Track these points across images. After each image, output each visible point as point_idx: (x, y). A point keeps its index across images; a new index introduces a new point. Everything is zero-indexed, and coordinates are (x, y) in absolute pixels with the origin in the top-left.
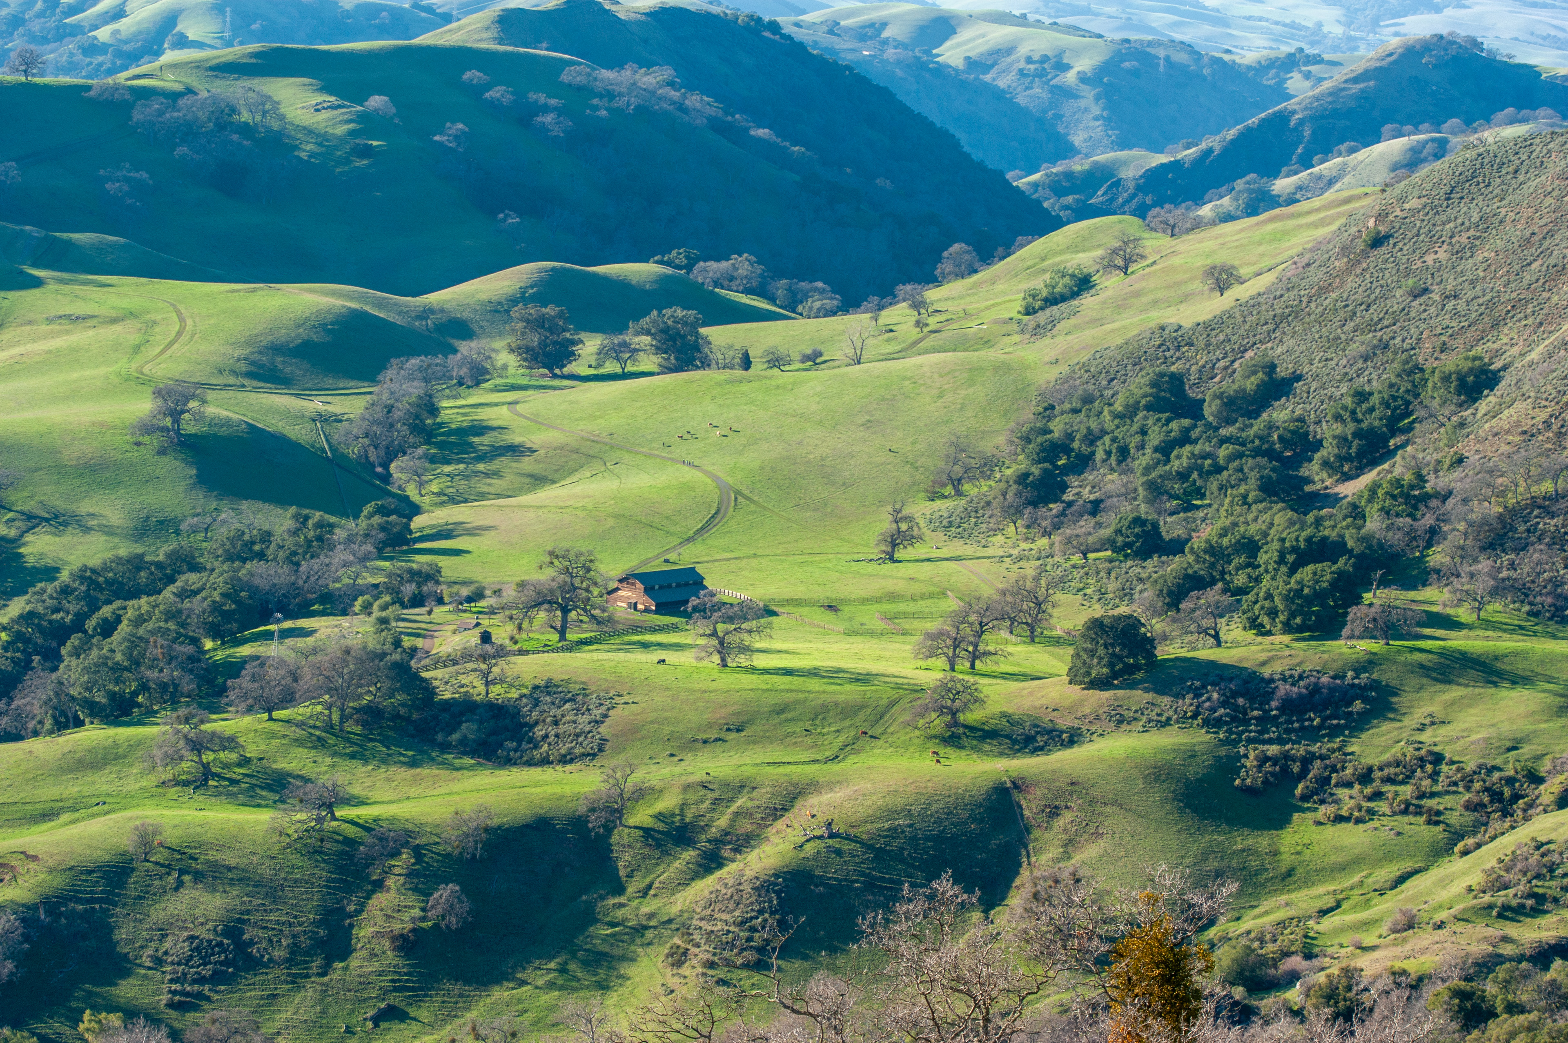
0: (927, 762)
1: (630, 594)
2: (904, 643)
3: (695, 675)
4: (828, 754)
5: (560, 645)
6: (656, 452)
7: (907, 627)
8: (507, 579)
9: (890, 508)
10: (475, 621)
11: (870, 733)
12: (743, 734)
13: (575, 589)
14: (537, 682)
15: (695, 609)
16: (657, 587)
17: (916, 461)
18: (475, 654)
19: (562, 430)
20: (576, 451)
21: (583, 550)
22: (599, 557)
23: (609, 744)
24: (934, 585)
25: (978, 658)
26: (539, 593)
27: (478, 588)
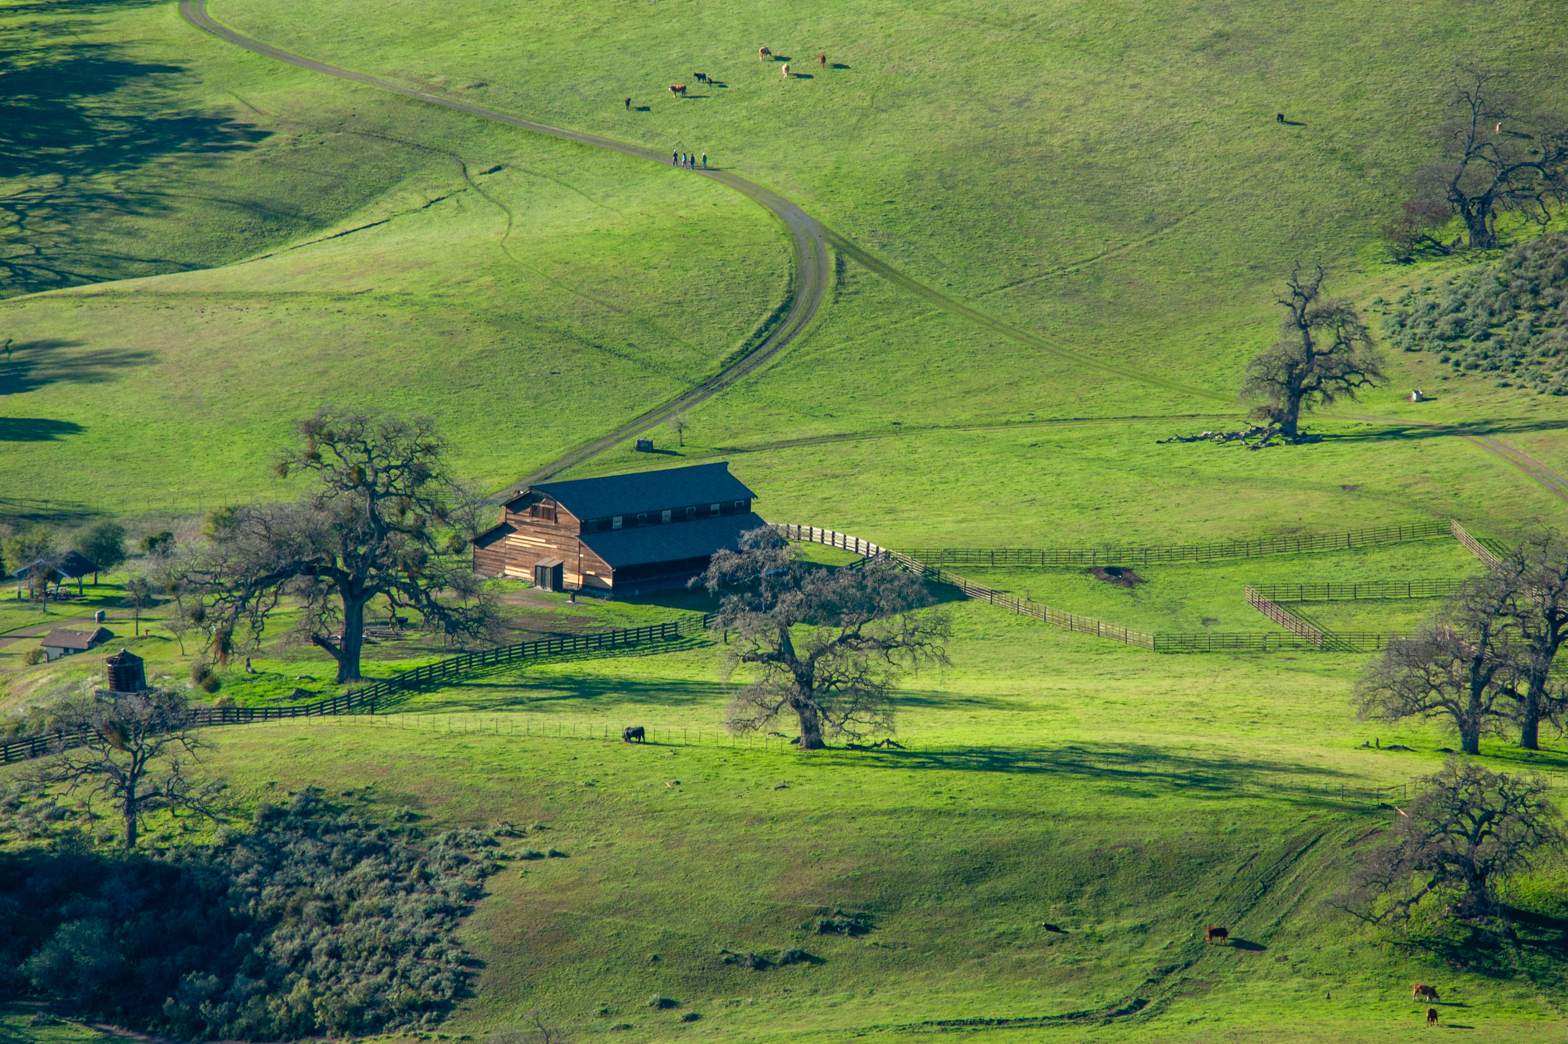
0: (1403, 1016)
1: (540, 542)
2: (1328, 673)
3: (729, 772)
4: (1113, 994)
5: (342, 691)
6: (609, 135)
7: (1337, 626)
8: (186, 504)
9: (1283, 287)
10: (94, 628)
11: (1234, 933)
12: (869, 940)
13: (383, 529)
14: (275, 799)
15: (728, 584)
16: (617, 522)
17: (1360, 149)
18: (96, 722)
19: (338, 73)
20: (381, 134)
21: (404, 417)
22: (451, 437)
23: (485, 974)
24: (1414, 505)
25: (1546, 714)
26: (279, 545)
27: (102, 533)
